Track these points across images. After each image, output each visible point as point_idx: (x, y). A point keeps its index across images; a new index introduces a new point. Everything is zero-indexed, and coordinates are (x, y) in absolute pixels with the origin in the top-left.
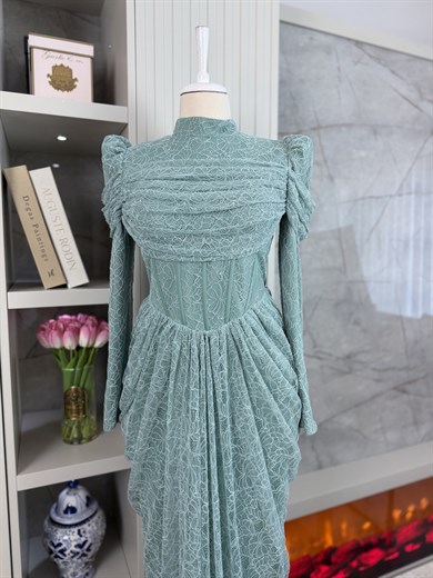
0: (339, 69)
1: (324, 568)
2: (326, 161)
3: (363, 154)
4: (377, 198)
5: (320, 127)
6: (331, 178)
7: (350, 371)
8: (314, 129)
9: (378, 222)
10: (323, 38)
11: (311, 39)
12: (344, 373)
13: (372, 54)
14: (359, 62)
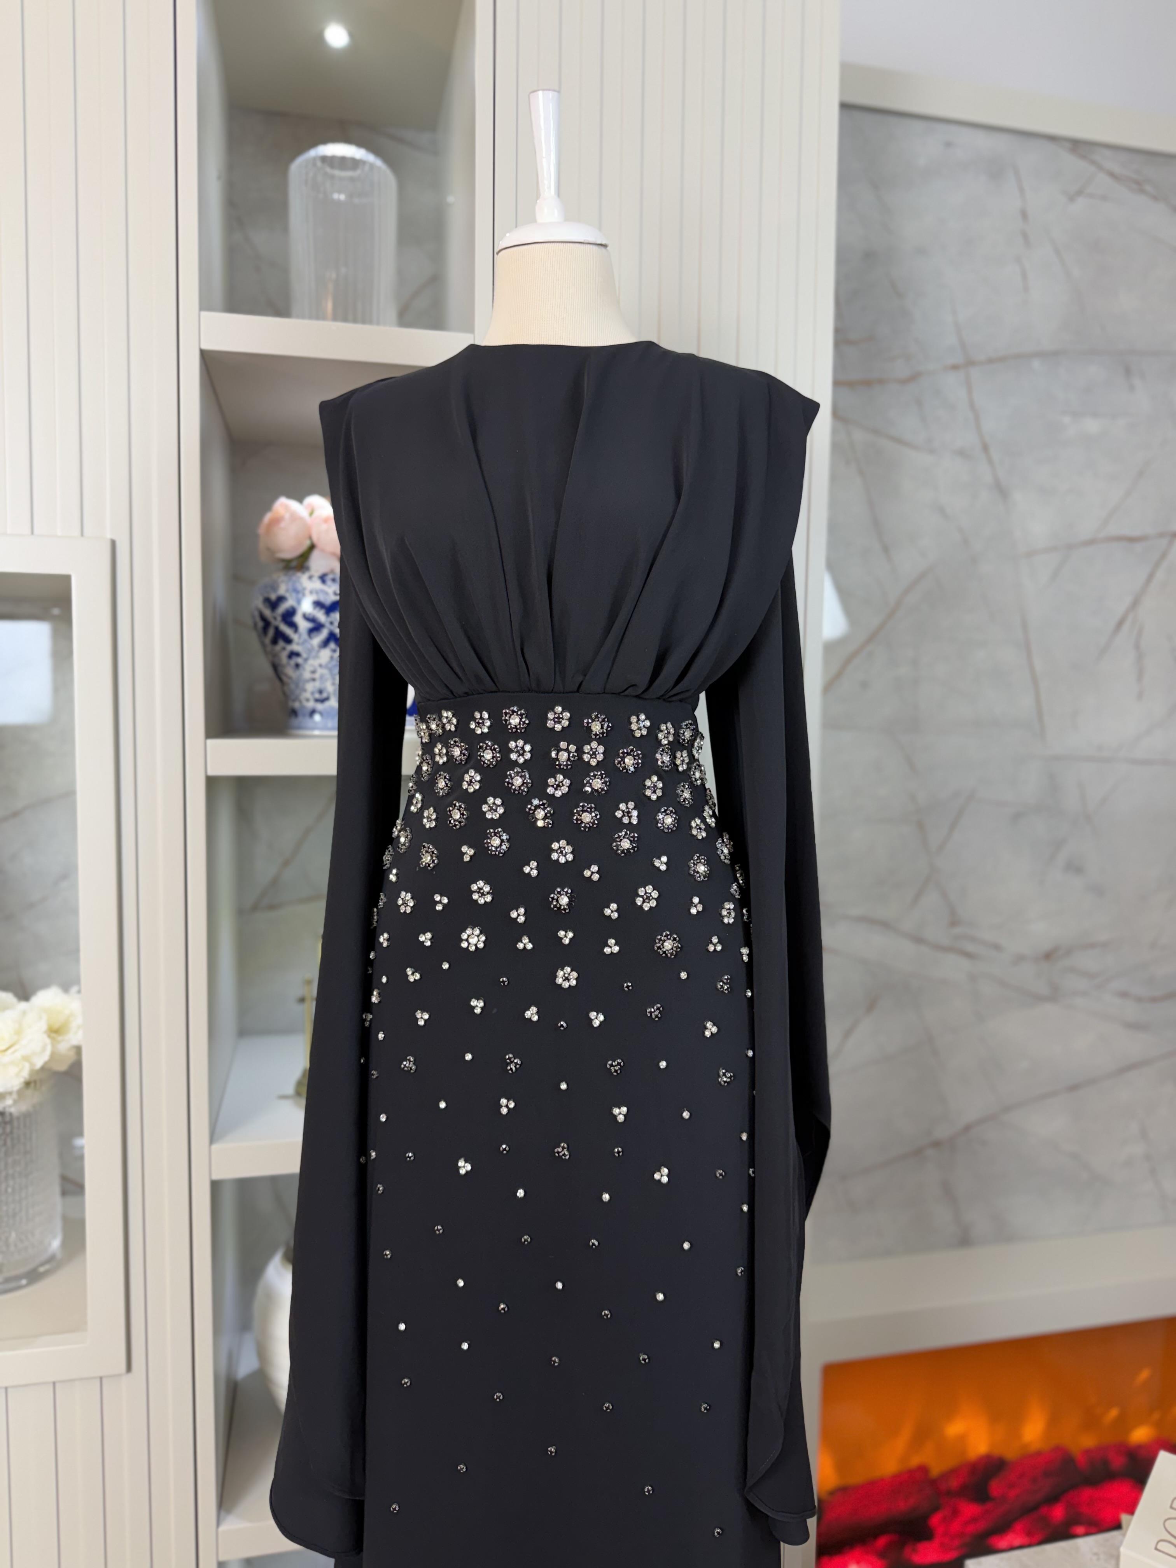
0: (1024, 215)
1: (969, 1509)
2: (986, 448)
3: (1092, 426)
4: (1132, 540)
5: (970, 363)
6: (1001, 491)
7: (1054, 995)
8: (955, 367)
9: (1135, 603)
10: (983, 142)
11: (948, 145)
12: (1040, 999)
13: (1117, 169)
14: (1080, 193)
